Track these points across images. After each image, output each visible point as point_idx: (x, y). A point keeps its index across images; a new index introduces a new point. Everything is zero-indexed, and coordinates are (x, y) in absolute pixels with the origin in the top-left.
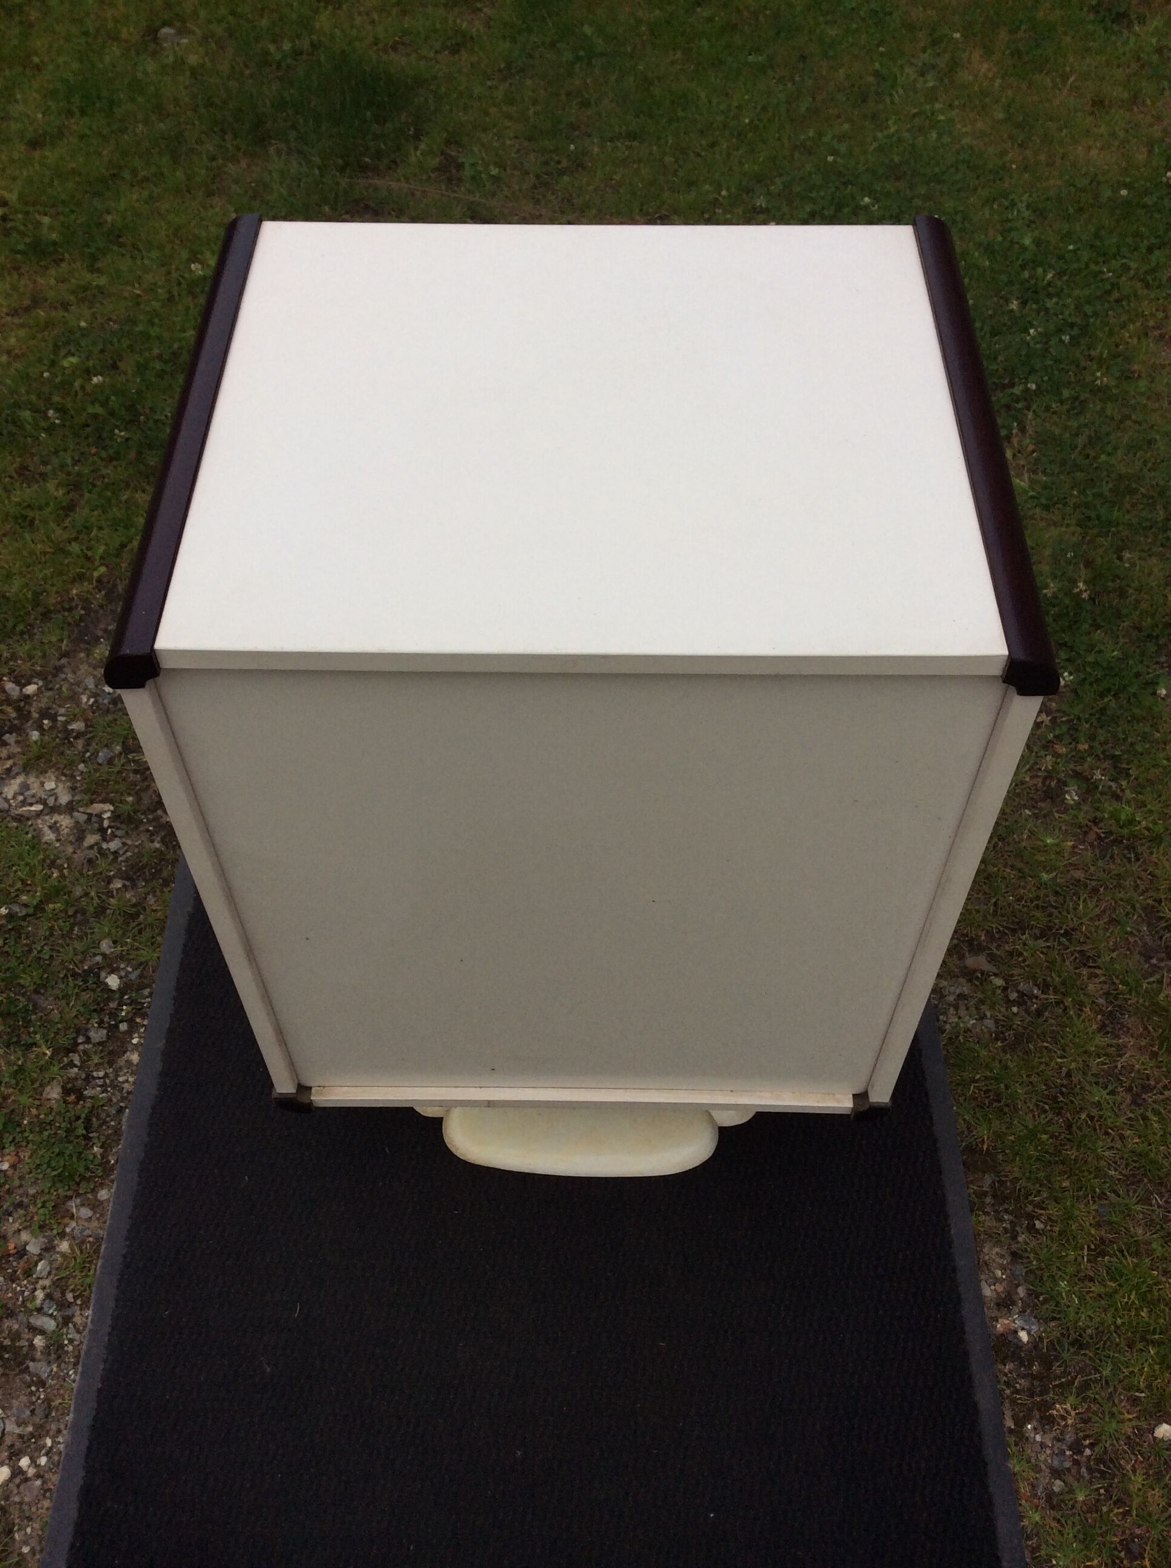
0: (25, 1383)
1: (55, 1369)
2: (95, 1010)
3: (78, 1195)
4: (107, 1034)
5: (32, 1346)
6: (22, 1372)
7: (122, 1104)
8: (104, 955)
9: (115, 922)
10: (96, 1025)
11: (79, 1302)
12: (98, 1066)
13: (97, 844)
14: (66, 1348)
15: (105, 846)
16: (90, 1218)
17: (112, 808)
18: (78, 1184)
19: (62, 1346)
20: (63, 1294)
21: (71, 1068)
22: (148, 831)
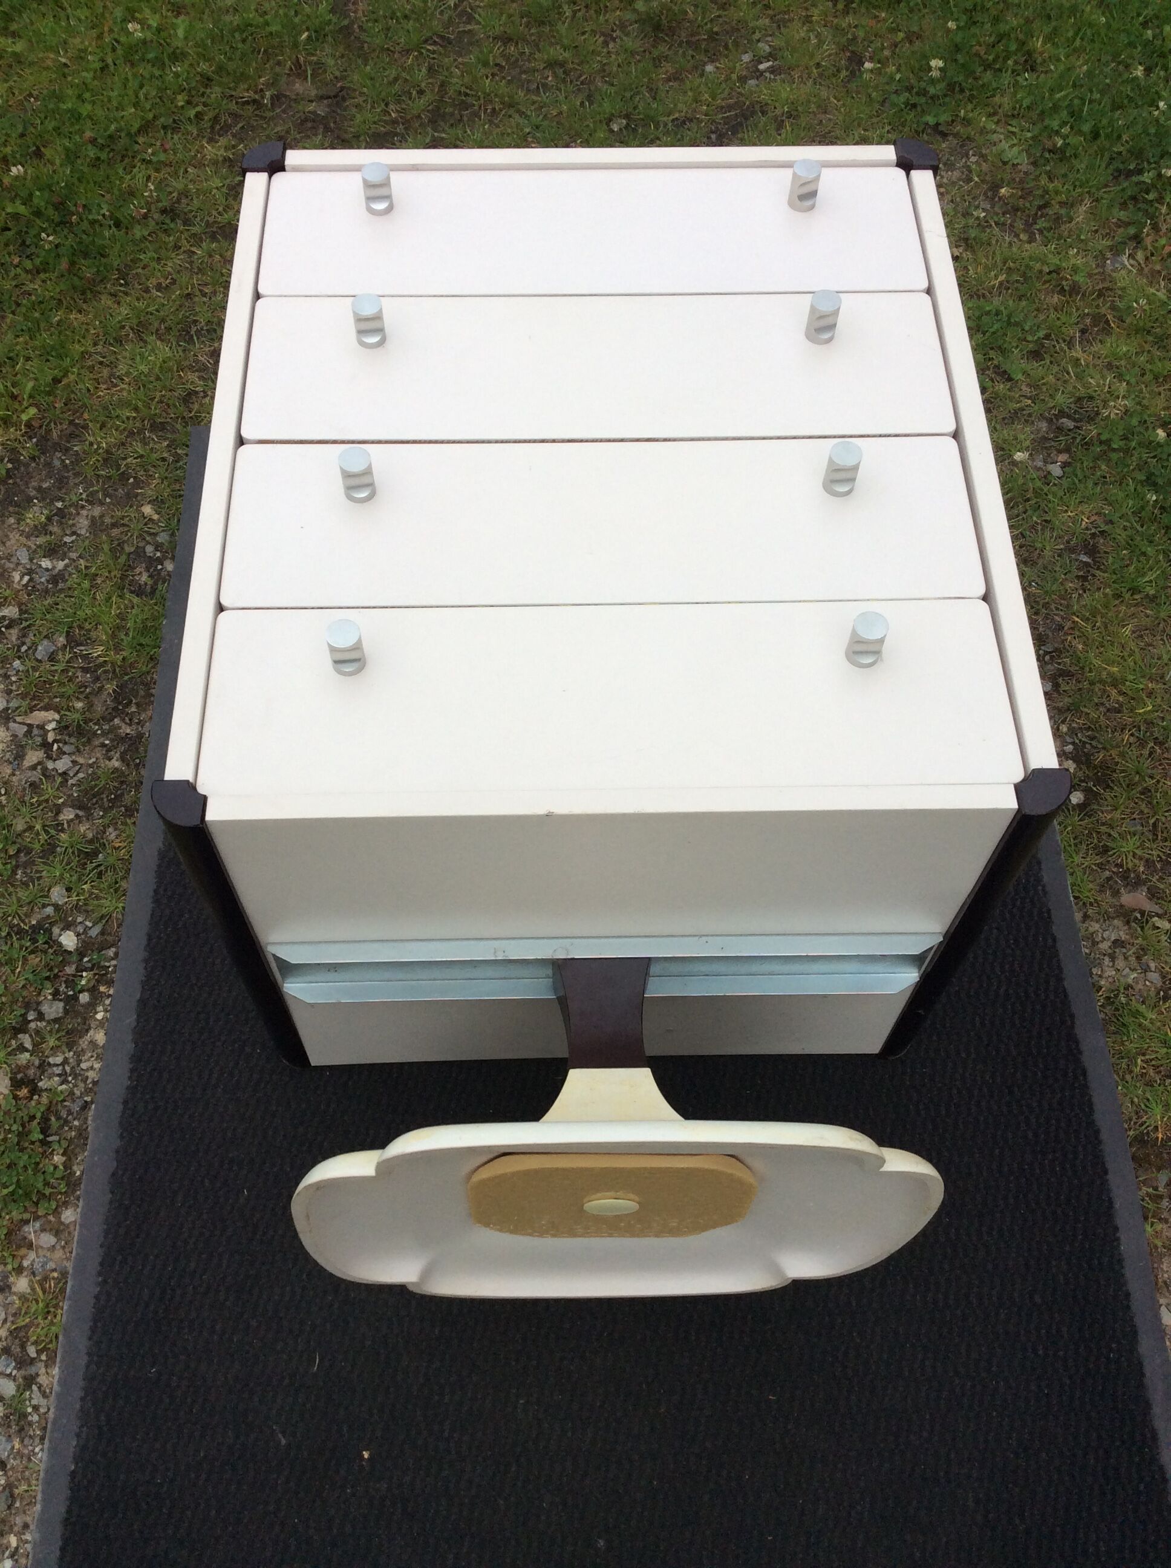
1: (17, 1446)
2: (47, 978)
3: (37, 1218)
4: (65, 1008)
7: (88, 1099)
8: (57, 907)
9: (68, 864)
10: (50, 997)
11: (44, 1357)
12: (55, 1049)
13: (39, 763)
14: (30, 1418)
15: (50, 765)
16: (53, 1246)
17: (57, 717)
18: (36, 1204)
19: (24, 1415)
20: (23, 1347)
21: (21, 1053)
22: (103, 745)
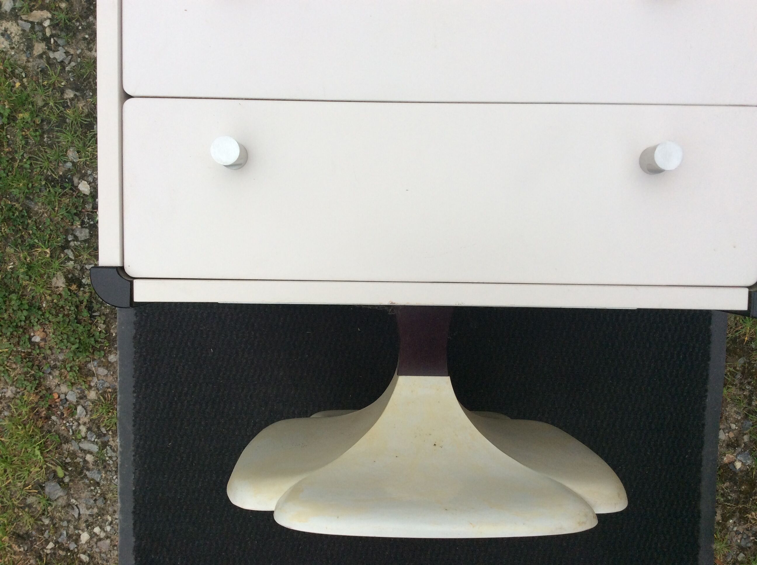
0: (86, 484)
1: (104, 475)
2: (76, 214)
4: (90, 233)
5: (85, 461)
6: (82, 478)
8: (73, 163)
10: (79, 227)
11: (110, 433)
14: (108, 462)
17: (50, 15)
19: (105, 461)
20: (99, 428)
21: (68, 261)
